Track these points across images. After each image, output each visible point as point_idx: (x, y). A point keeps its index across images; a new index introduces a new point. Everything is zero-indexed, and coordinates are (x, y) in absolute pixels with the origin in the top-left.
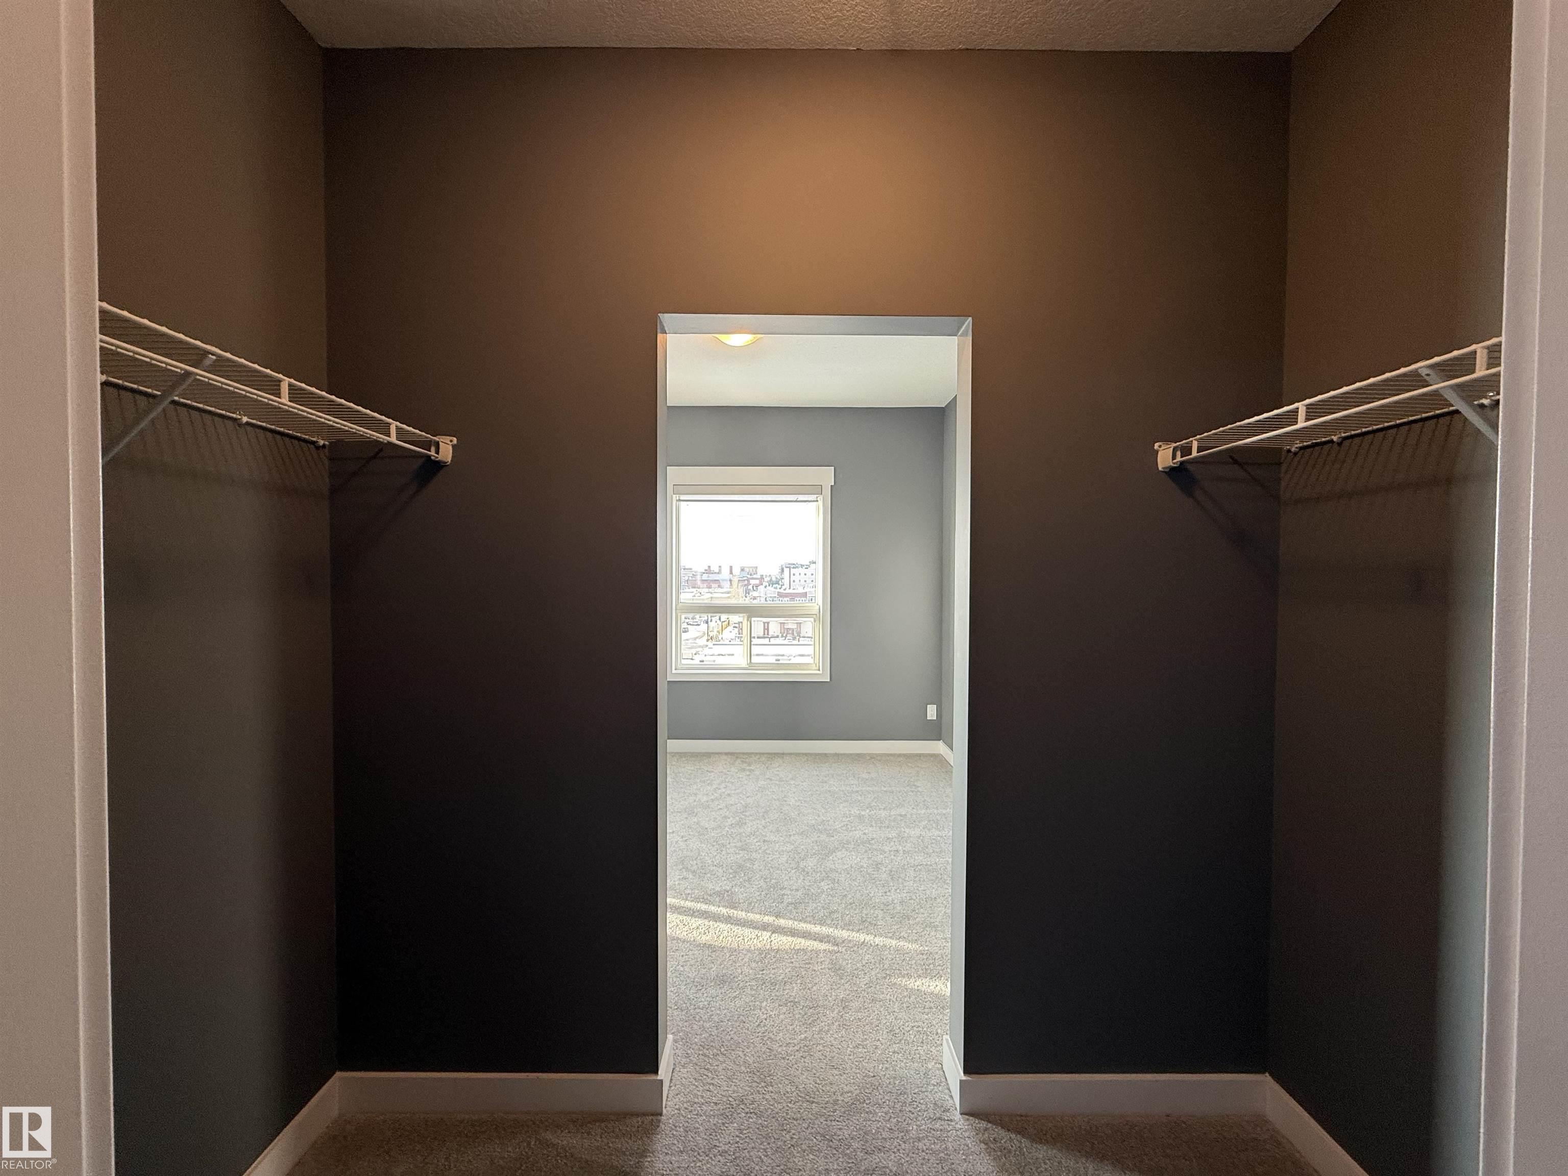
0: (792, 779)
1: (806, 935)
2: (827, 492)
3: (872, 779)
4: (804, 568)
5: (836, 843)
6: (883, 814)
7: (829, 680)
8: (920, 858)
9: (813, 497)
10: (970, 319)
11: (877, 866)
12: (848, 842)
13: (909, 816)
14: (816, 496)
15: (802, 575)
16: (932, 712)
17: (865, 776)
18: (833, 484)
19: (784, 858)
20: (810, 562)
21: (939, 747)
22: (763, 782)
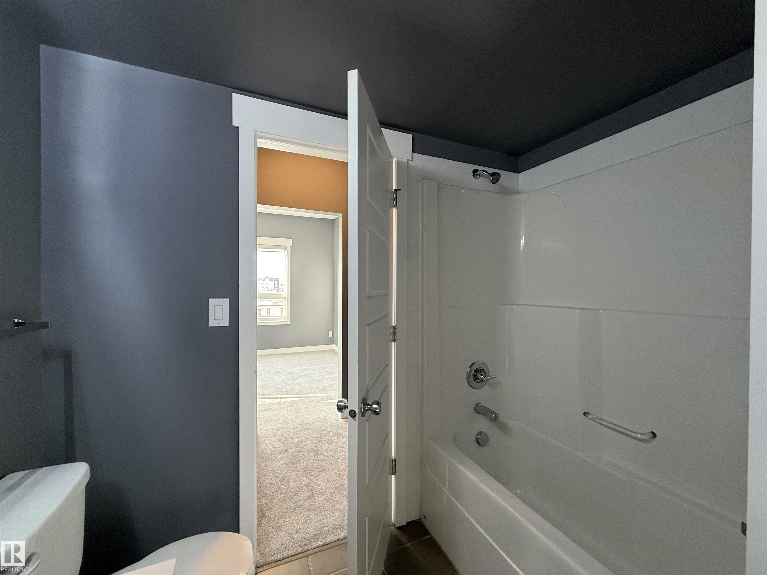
0: (277, 361)
1: (293, 397)
2: (289, 249)
3: (309, 358)
4: (262, 280)
5: (298, 376)
6: (314, 367)
7: (290, 324)
8: (327, 376)
9: (283, 250)
10: (342, 214)
11: (314, 380)
12: (303, 375)
13: (323, 367)
14: (284, 250)
15: (261, 284)
16: (330, 334)
17: (306, 358)
18: (291, 246)
19: (280, 382)
20: (265, 278)
21: (334, 347)
22: (265, 364)
